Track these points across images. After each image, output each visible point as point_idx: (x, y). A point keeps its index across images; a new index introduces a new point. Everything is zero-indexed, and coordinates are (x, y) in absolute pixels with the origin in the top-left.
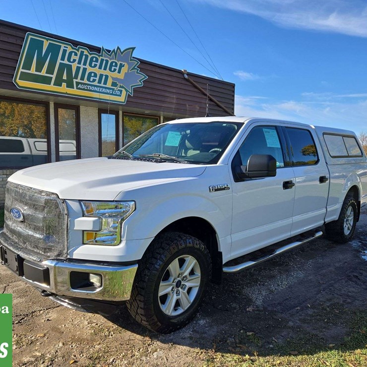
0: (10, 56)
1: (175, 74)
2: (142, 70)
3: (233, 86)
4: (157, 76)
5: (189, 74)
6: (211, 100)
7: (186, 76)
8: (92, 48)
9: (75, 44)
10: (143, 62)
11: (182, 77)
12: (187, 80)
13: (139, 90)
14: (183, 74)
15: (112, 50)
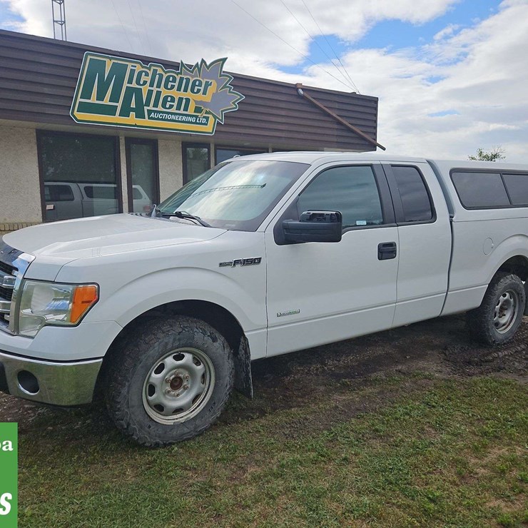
0: (66, 83)
3: (375, 100)
4: (257, 94)
5: (307, 89)
6: (340, 123)
7: (301, 92)
8: (168, 65)
9: (145, 61)
10: (238, 78)
11: (296, 93)
12: (302, 97)
13: (232, 115)
14: (297, 89)
15: (194, 64)
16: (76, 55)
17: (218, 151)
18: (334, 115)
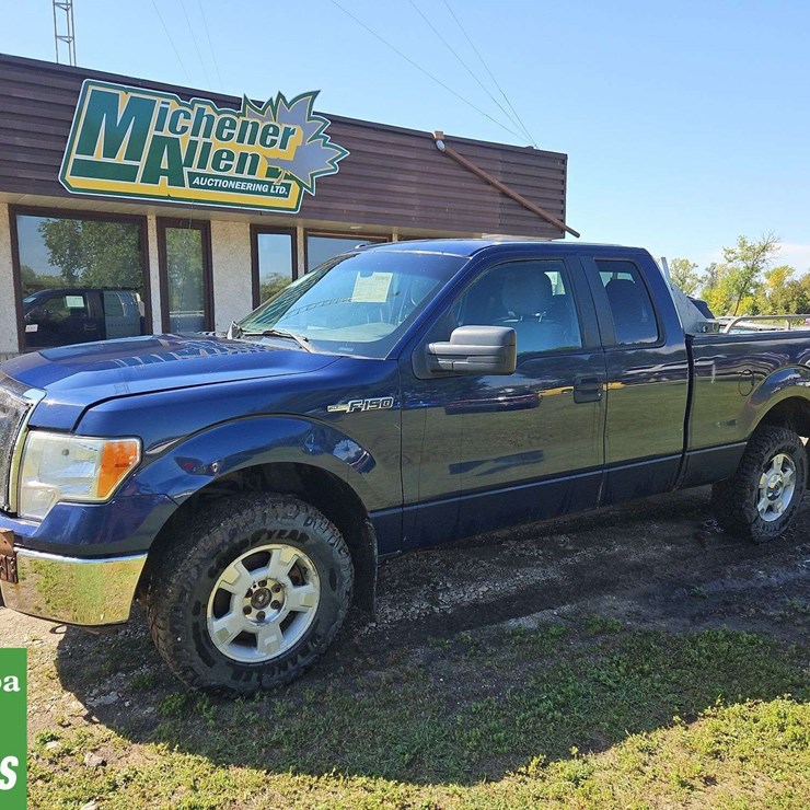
0: (52, 130)
1: (413, 142)
2: (335, 138)
3: (562, 159)
4: (370, 149)
5: (448, 140)
6: (504, 194)
7: (441, 145)
8: (222, 101)
9: (185, 94)
10: (336, 121)
11: (433, 148)
12: (444, 154)
13: (330, 181)
14: (435, 141)
15: (266, 100)
16: (69, 84)
17: (310, 239)
18: (496, 182)
